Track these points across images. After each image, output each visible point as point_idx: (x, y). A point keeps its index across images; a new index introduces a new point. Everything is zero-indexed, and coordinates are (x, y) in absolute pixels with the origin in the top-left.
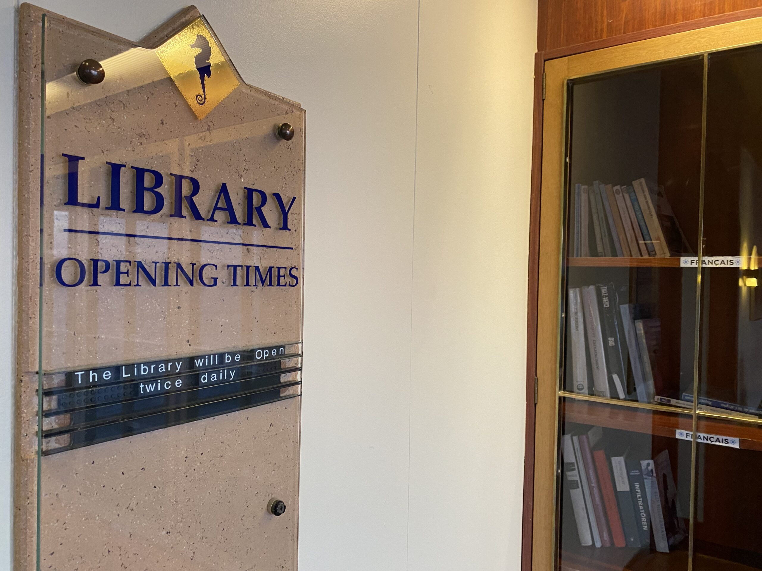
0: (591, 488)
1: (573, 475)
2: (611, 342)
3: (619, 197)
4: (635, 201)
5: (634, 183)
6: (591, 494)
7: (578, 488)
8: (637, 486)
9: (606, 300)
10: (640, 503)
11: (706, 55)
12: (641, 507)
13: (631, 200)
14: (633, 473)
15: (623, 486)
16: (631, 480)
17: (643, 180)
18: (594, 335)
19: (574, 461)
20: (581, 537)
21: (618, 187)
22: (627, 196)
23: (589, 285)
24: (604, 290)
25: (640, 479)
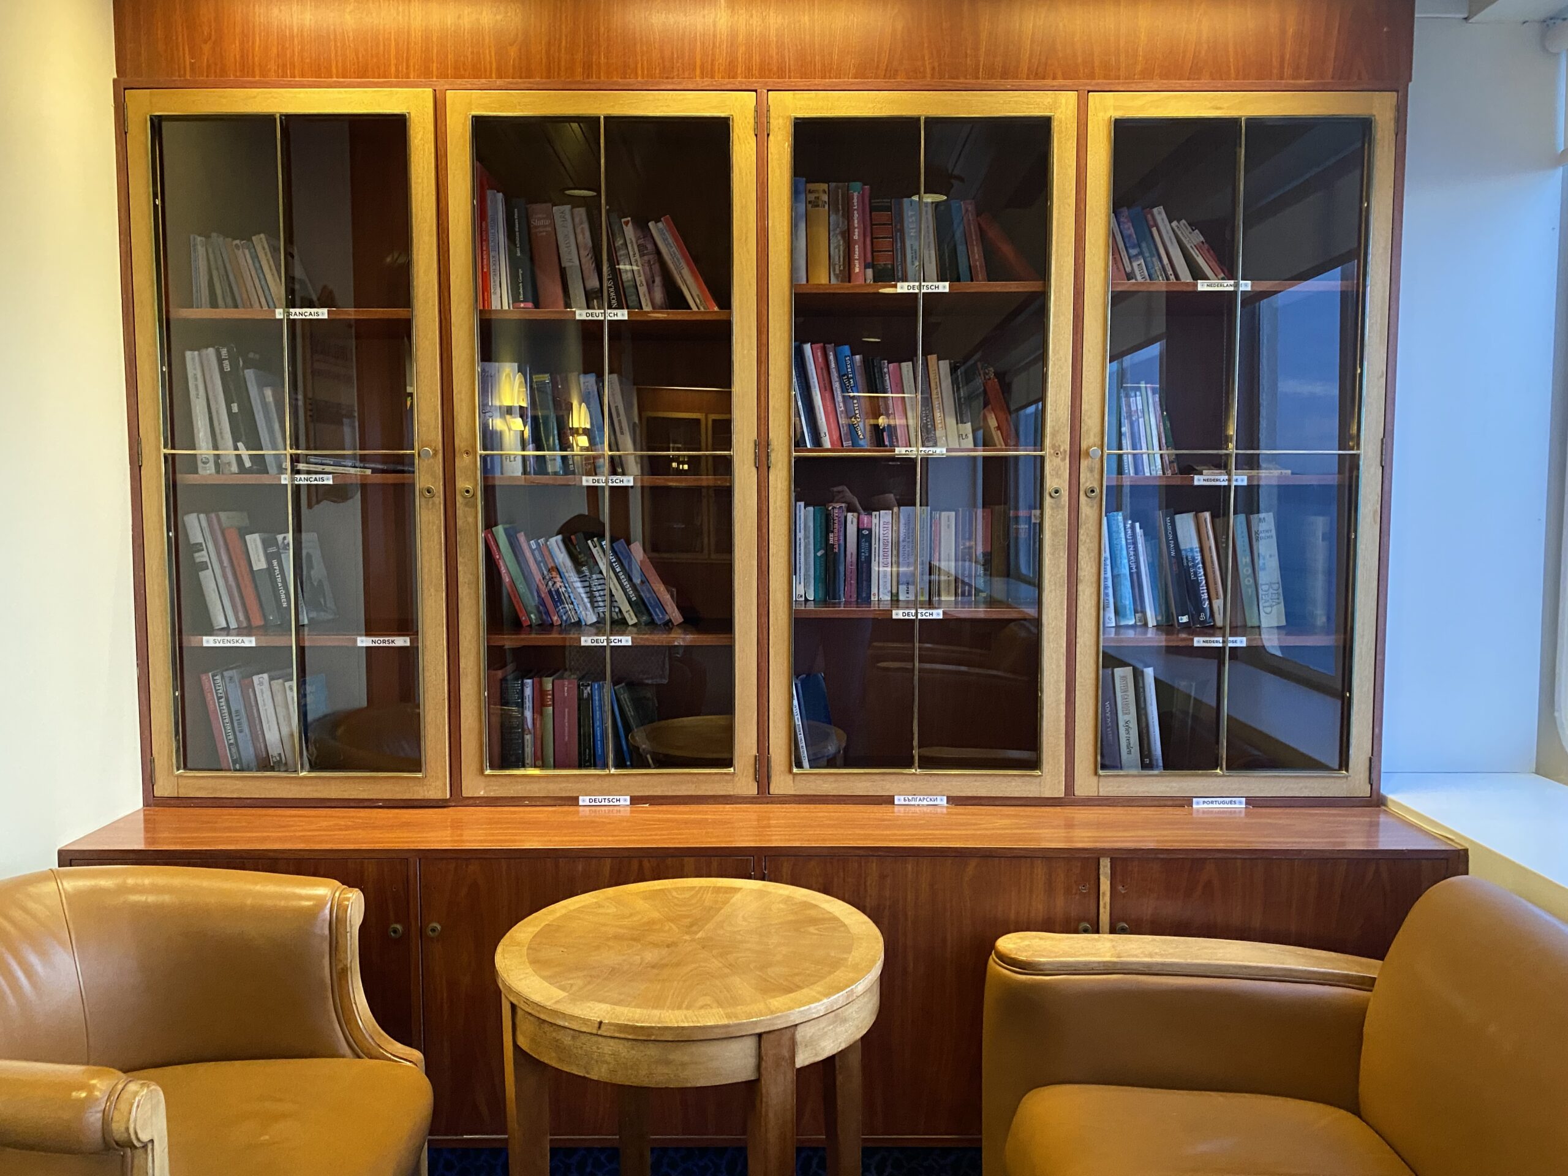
0: (223, 568)
1: (203, 556)
2: (235, 408)
3: (240, 253)
4: (255, 257)
5: (254, 238)
6: (225, 576)
7: (208, 568)
8: (275, 563)
9: (226, 363)
10: (279, 580)
11: (278, 116)
12: (280, 585)
13: (251, 257)
14: (271, 550)
15: (259, 563)
16: (269, 558)
17: (262, 235)
18: (217, 402)
19: (201, 540)
20: (213, 618)
21: (237, 242)
22: (247, 252)
23: (207, 347)
24: (224, 351)
25: (277, 556)
